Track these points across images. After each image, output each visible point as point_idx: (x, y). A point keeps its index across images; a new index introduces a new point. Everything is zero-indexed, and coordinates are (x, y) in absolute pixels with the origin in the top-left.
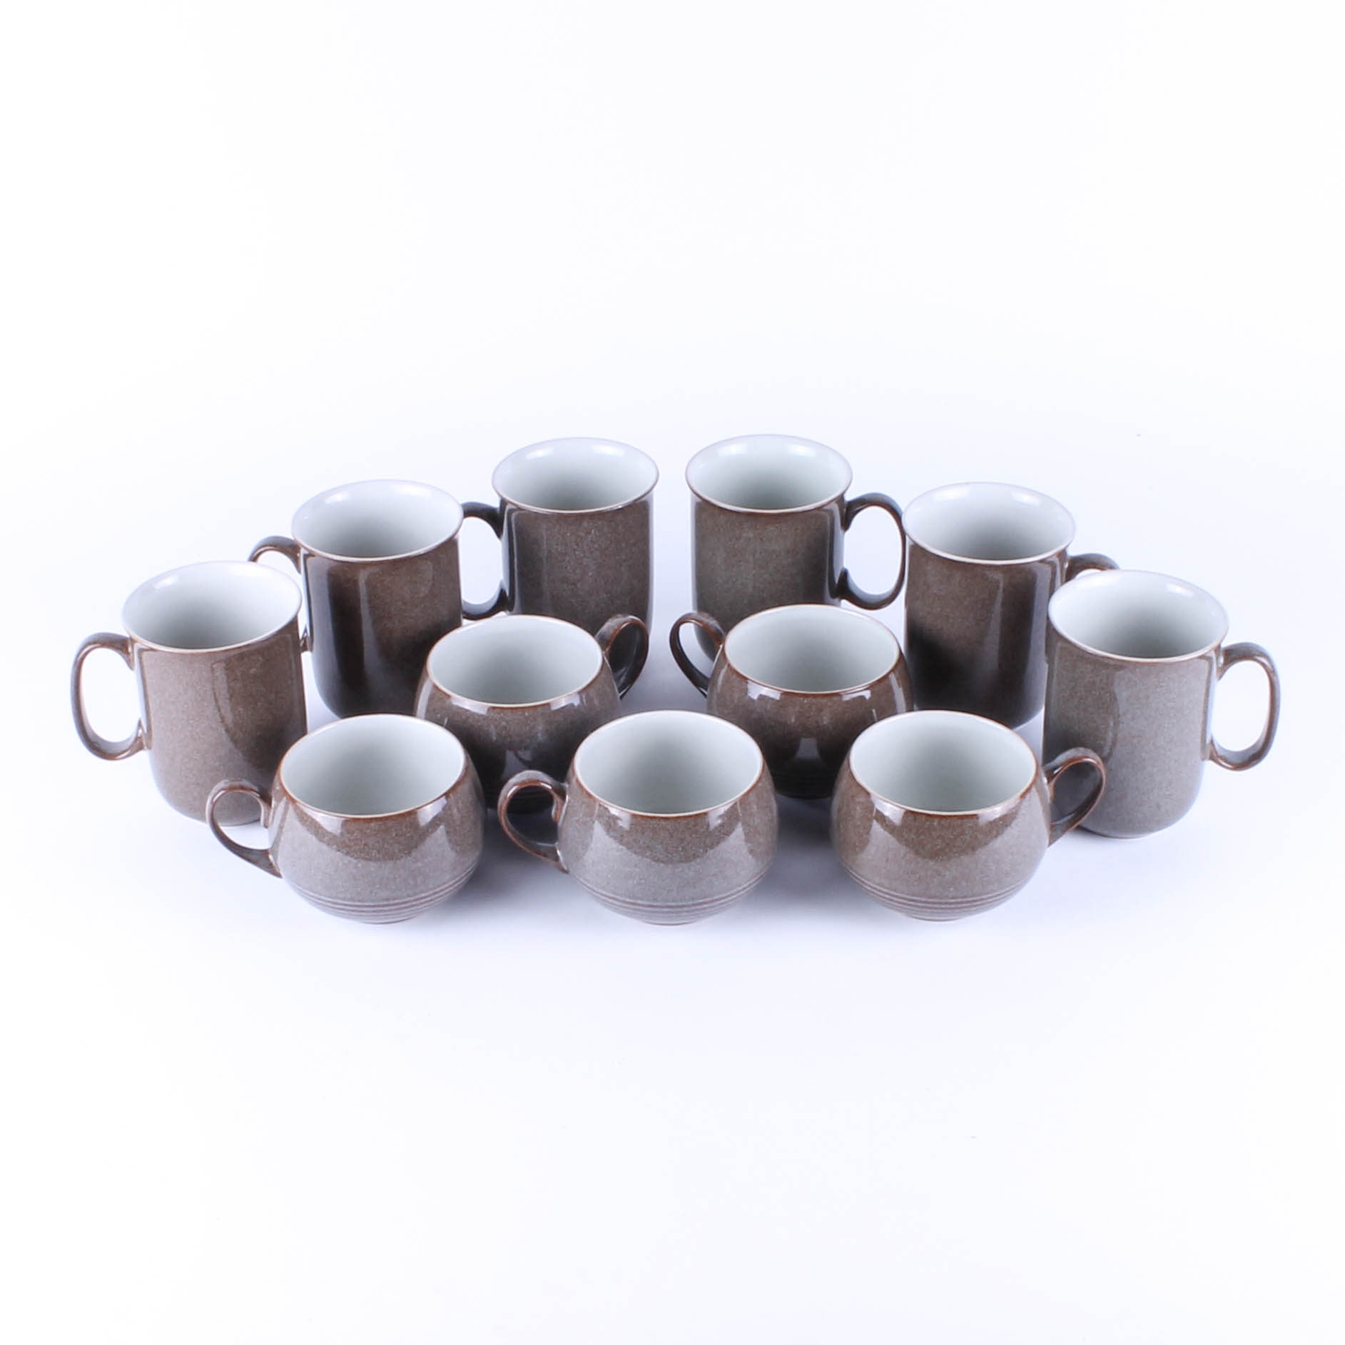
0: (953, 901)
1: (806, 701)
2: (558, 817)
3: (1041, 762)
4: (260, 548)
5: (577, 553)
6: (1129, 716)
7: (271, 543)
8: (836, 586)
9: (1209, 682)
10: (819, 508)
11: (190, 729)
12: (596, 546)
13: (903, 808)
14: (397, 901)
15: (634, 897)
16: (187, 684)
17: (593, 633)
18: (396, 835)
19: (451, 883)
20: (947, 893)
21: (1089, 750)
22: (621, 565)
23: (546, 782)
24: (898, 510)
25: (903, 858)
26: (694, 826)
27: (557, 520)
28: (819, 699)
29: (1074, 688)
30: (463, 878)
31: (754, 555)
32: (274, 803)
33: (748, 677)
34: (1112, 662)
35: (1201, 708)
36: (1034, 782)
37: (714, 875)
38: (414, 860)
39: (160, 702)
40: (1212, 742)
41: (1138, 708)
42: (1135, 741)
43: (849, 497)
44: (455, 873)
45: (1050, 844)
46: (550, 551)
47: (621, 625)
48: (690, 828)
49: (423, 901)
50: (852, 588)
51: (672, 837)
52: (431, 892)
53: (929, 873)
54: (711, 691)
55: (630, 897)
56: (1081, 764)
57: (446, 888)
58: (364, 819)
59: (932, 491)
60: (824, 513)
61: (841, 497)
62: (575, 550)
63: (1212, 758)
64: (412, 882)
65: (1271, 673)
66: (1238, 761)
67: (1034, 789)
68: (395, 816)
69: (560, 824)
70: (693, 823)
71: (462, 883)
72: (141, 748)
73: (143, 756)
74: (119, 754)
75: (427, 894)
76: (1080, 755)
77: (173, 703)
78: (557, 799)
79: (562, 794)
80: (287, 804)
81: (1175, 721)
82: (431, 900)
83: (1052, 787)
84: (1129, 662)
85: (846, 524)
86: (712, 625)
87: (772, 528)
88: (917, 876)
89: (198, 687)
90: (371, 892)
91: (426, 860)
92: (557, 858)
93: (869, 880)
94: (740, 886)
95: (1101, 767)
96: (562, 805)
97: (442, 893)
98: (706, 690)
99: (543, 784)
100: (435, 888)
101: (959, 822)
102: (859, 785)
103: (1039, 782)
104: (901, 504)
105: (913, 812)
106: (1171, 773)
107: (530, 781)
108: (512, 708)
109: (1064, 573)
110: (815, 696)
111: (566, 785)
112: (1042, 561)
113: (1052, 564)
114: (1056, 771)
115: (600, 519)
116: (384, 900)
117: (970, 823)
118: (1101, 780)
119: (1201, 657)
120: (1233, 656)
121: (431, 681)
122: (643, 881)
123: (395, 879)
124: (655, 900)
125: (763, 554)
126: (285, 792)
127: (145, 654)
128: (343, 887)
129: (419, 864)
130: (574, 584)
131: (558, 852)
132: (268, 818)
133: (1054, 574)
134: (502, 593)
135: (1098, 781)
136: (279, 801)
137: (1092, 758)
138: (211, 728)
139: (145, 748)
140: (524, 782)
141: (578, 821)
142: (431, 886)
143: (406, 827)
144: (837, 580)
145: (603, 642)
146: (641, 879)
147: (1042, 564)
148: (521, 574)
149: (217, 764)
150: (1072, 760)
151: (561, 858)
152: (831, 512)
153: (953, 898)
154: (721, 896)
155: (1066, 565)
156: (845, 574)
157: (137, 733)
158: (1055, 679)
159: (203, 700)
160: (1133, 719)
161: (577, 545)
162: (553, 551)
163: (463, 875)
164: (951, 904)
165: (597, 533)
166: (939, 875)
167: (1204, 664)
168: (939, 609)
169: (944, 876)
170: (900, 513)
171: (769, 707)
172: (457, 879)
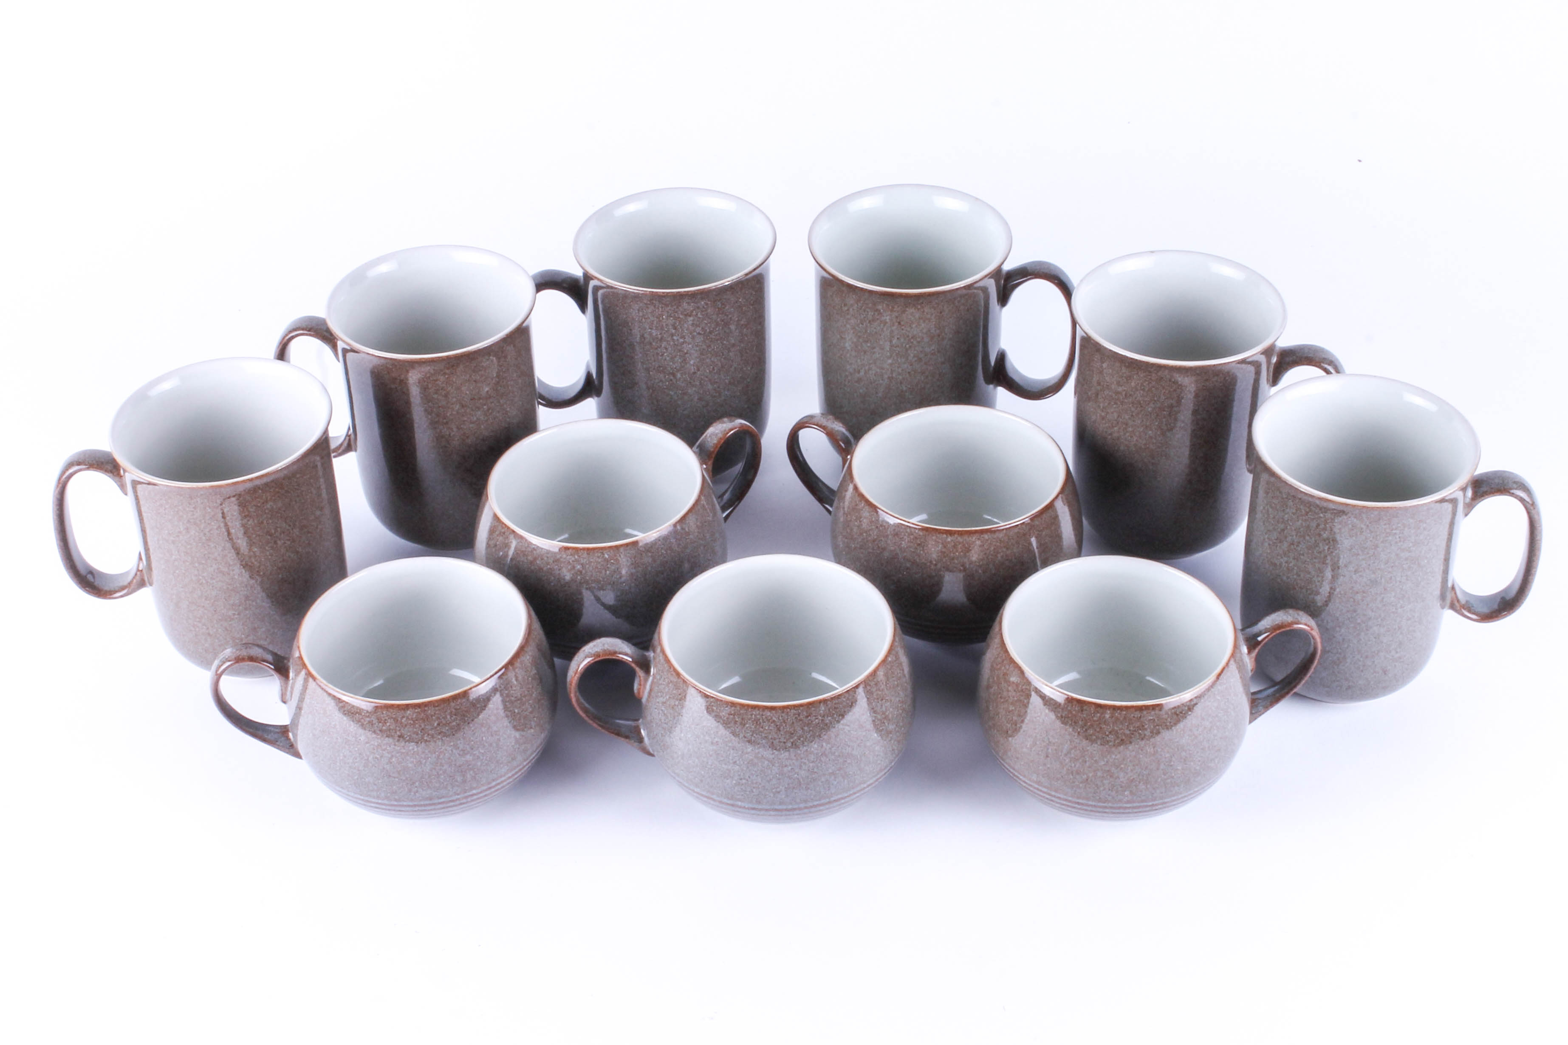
0: (1128, 805)
1: (949, 540)
2: (641, 693)
3: (1239, 626)
4: (290, 332)
5: (675, 338)
6: (1351, 568)
7: (304, 326)
8: (991, 369)
9: (1452, 524)
10: (969, 287)
11: (196, 572)
12: (699, 330)
13: (1065, 694)
14: (442, 800)
15: (732, 798)
16: (189, 521)
17: (691, 444)
18: (438, 724)
19: (510, 775)
20: (1120, 797)
21: (1301, 613)
22: (729, 351)
23: (624, 650)
24: (1069, 286)
25: (1066, 755)
26: (807, 717)
27: (651, 300)
28: (966, 537)
29: (1283, 530)
30: (524, 767)
31: (891, 341)
32: (291, 675)
33: (879, 506)
34: (1331, 506)
35: (1442, 556)
36: (1233, 655)
37: (833, 773)
38: (461, 753)
39: (158, 540)
40: (1453, 588)
41: (1363, 559)
42: (1359, 597)
43: (1007, 267)
44: (515, 763)
45: (1250, 722)
46: (642, 336)
47: (728, 433)
48: (801, 720)
49: (475, 797)
50: (1011, 374)
51: (779, 730)
52: (485, 788)
53: (1099, 774)
54: (838, 508)
55: (728, 798)
56: (1291, 630)
57: (505, 781)
58: (398, 706)
59: (1110, 262)
60: (975, 291)
61: (998, 271)
62: (672, 335)
63: (1452, 607)
64: (459, 779)
65: (1531, 508)
66: (1485, 610)
67: (1232, 662)
68: (437, 701)
69: (644, 700)
70: (805, 713)
71: (525, 771)
72: (142, 584)
73: (146, 594)
74: (116, 592)
75: (479, 790)
76: (1290, 619)
77: (173, 542)
78: (640, 673)
79: (645, 666)
80: (306, 681)
81: (1409, 573)
82: (485, 796)
83: (1253, 660)
84: (1354, 506)
85: (1003, 299)
86: (838, 431)
87: (912, 310)
88: (1085, 777)
89: (202, 526)
90: (410, 791)
91: (476, 752)
92: (640, 740)
93: (1024, 776)
94: (865, 783)
95: (1316, 633)
96: (646, 680)
97: (499, 787)
98: (831, 506)
99: (621, 656)
100: (489, 783)
101: (1138, 714)
102: (1012, 661)
103: (1238, 655)
104: (1073, 277)
105: (1079, 701)
106: (1401, 633)
107: (605, 652)
108: (588, 549)
109: (1271, 369)
110: (961, 533)
111: (651, 654)
112: (1243, 361)
113: (1257, 365)
114: (1260, 639)
115: (702, 299)
116: (427, 799)
117: (1150, 716)
118: (1315, 649)
119: (1442, 501)
120: (1484, 489)
121: (491, 508)
122: (744, 781)
123: (438, 775)
124: (759, 802)
125: (902, 340)
126: (304, 666)
127: (139, 487)
128: (375, 784)
129: (469, 757)
130: (674, 375)
131: (642, 731)
132: (286, 694)
133: (1258, 373)
134: (589, 376)
135: (1312, 649)
136: (297, 674)
137: (1304, 623)
138: (221, 572)
139: (148, 584)
140: (597, 655)
141: (664, 703)
142: (484, 781)
143: (451, 714)
144: (993, 362)
145: (703, 454)
146: (741, 779)
147: (1243, 366)
148: (609, 358)
149: (231, 613)
150: (1279, 627)
151: (646, 740)
152: (985, 290)
153: (1128, 802)
154: (840, 796)
155: (1274, 360)
156: (1002, 357)
157: (138, 566)
158: (1259, 516)
159: (209, 540)
160: (1356, 572)
161: (675, 328)
162: (646, 335)
163: (525, 763)
164: (1126, 808)
165: (699, 315)
166: (1111, 776)
167: (1448, 507)
168: (1115, 415)
169: (1118, 777)
170: (1071, 289)
171: (904, 545)
172: (517, 770)
